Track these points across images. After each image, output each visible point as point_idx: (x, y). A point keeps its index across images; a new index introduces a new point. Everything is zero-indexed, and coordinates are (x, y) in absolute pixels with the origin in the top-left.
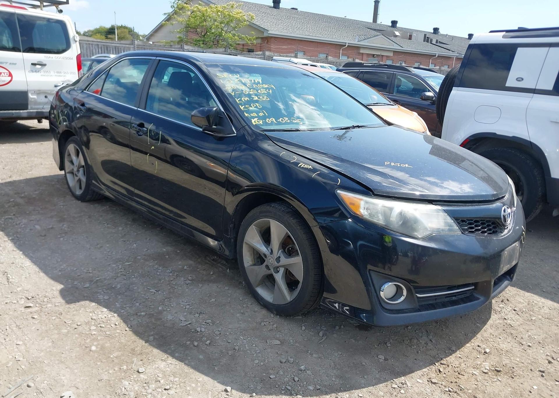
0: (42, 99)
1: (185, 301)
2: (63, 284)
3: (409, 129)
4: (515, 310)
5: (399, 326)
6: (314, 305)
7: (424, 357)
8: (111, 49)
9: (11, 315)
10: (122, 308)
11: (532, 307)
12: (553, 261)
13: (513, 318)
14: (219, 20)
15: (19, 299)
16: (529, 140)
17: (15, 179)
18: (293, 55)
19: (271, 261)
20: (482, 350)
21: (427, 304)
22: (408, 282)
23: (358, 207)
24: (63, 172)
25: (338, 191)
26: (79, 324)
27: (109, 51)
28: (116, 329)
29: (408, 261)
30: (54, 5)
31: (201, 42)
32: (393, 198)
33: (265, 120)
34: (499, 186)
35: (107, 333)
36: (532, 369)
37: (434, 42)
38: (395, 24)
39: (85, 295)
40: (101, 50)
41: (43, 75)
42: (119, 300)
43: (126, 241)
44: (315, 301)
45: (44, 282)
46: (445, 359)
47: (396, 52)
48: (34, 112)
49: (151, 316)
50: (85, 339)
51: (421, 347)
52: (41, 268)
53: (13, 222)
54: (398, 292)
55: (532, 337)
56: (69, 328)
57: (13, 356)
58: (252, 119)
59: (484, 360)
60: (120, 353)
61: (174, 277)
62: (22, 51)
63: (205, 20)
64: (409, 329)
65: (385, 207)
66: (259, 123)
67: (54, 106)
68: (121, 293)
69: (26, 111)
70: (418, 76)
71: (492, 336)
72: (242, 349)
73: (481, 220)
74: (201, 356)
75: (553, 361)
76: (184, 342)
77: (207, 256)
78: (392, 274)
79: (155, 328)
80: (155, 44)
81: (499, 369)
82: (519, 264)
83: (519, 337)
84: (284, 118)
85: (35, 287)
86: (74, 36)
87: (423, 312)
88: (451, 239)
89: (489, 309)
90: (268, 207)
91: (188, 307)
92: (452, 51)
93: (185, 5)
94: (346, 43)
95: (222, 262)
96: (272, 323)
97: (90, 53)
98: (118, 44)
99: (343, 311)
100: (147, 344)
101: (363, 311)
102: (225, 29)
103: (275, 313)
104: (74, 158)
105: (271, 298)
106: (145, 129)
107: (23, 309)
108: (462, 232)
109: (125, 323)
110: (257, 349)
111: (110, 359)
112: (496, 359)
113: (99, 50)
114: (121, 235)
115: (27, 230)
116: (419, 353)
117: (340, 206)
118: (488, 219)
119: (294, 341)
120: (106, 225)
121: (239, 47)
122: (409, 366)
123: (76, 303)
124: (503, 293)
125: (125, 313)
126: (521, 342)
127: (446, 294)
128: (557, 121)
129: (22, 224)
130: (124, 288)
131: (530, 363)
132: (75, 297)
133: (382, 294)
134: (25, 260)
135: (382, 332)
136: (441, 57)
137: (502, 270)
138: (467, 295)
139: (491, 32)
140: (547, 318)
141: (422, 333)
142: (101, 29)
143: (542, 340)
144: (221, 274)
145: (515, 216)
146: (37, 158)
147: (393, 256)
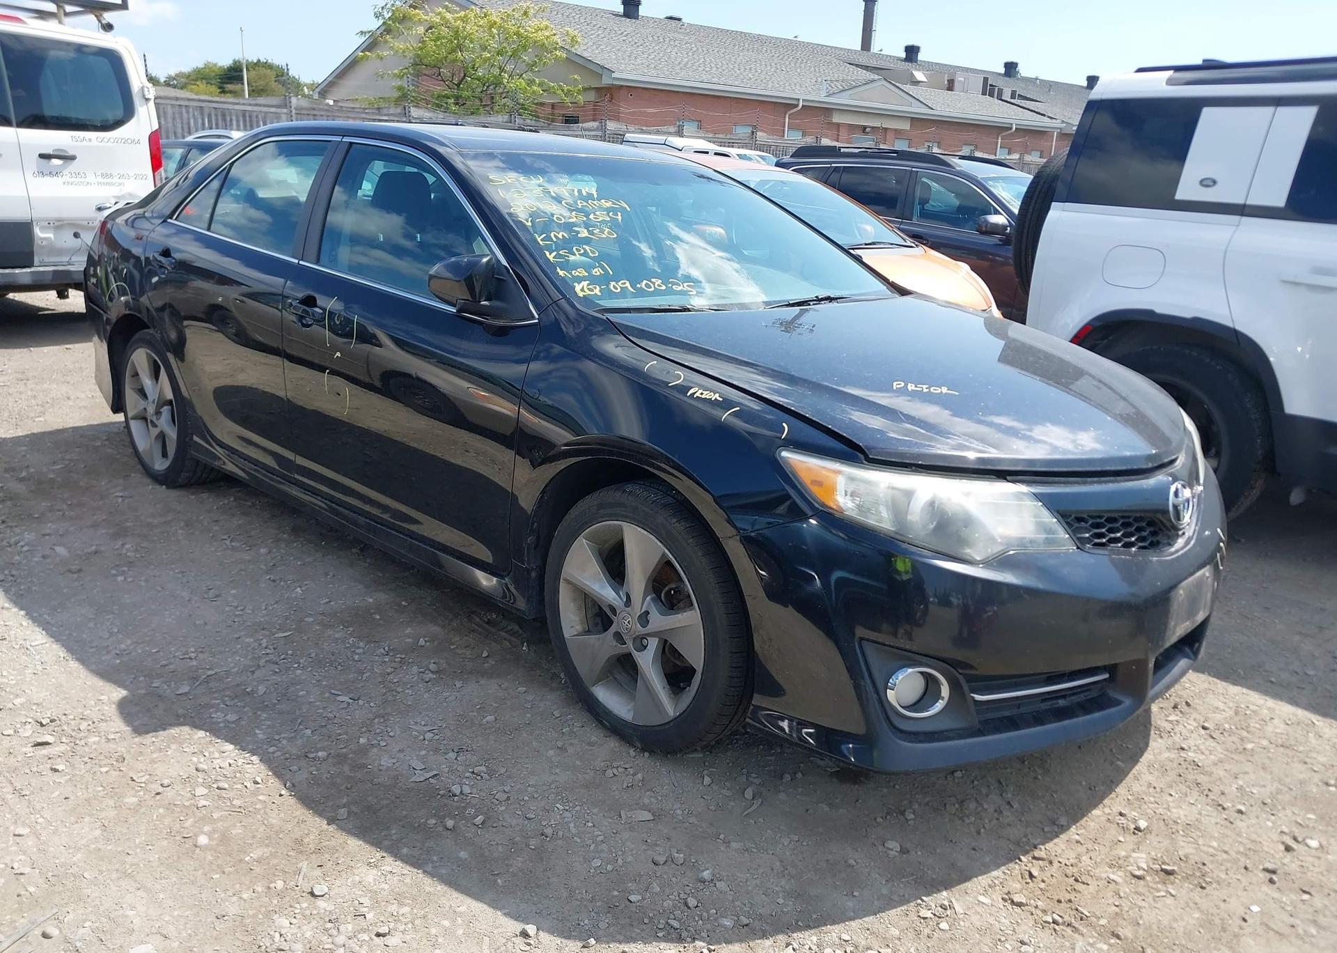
0: (67, 240)
1: (423, 723)
2: (125, 688)
3: (949, 305)
4: (1204, 728)
5: (933, 772)
6: (731, 725)
7: (993, 842)
8: (234, 118)
10: (270, 741)
11: (1246, 720)
12: (1293, 611)
13: (1202, 747)
14: (493, 47)
15: (19, 726)
16: (1230, 325)
18: (672, 129)
19: (626, 622)
20: (1130, 823)
21: (998, 718)
22: (952, 666)
23: (832, 490)
24: (120, 417)
25: (785, 454)
26: (166, 782)
27: (228, 123)
28: (255, 793)
29: (952, 615)
30: (91, 12)
31: (451, 101)
32: (914, 468)
33: (608, 284)
34: (1163, 434)
35: (234, 802)
36: (1248, 866)
37: (1007, 96)
38: (914, 54)
39: (181, 711)
40: (210, 121)
41: (68, 183)
42: (263, 722)
43: (278, 582)
44: (733, 717)
45: (80, 682)
46: (1043, 847)
47: (916, 121)
48: (48, 271)
49: (341, 759)
50: (182, 818)
51: (986, 821)
52: (70, 650)
54: (930, 691)
55: (1248, 789)
56: (142, 793)
57: (6, 864)
58: (576, 284)
59: (1135, 847)
60: (266, 851)
61: (393, 665)
62: (14, 122)
63: (460, 47)
64: (958, 778)
65: (893, 488)
66: (591, 293)
67: (96, 258)
68: (267, 706)
69: (28, 270)
70: (970, 177)
71: (1151, 790)
72: (560, 833)
73: (1123, 517)
74: (462, 853)
75: (1295, 846)
76: (422, 821)
77: (473, 612)
78: (915, 648)
79: (351, 788)
80: (340, 104)
81: (1171, 868)
82: (1212, 620)
83: (1216, 790)
84: (652, 280)
85: (57, 696)
86: (143, 87)
87: (990, 738)
88: (1052, 562)
89: (1145, 727)
90: (618, 494)
91: (429, 735)
92: (1049, 117)
93: (411, 11)
94: (799, 100)
95: (510, 628)
96: (631, 771)
97: (183, 129)
98: (250, 105)
99: (801, 739)
100: (332, 828)
101: (848, 737)
102: (509, 68)
103: (639, 745)
104: (147, 382)
105: (629, 711)
106: (317, 310)
107: (29, 749)
108: (1079, 545)
109: (279, 778)
110: (596, 833)
111: (243, 865)
112: (1162, 844)
113: (203, 120)
114: (264, 567)
115: (36, 559)
116: (983, 835)
117: (787, 488)
118: (1138, 515)
119: (686, 812)
120: (228, 542)
121: (543, 110)
122: (959, 864)
123: (158, 731)
124: (1177, 687)
125: (279, 753)
126: (1220, 803)
127: (1044, 693)
128: (1298, 280)
129: (22, 543)
130: (275, 694)
131: (1242, 853)
132: (156, 718)
133: (891, 694)
134: (33, 631)
135: (894, 787)
136: (1024, 132)
137: (1174, 633)
138: (1094, 694)
139: (1140, 70)
140: (1282, 746)
141: (988, 786)
142: (207, 70)
143: (1269, 797)
144: (508, 656)
145: (1202, 506)
146: (58, 384)
147: (915, 605)
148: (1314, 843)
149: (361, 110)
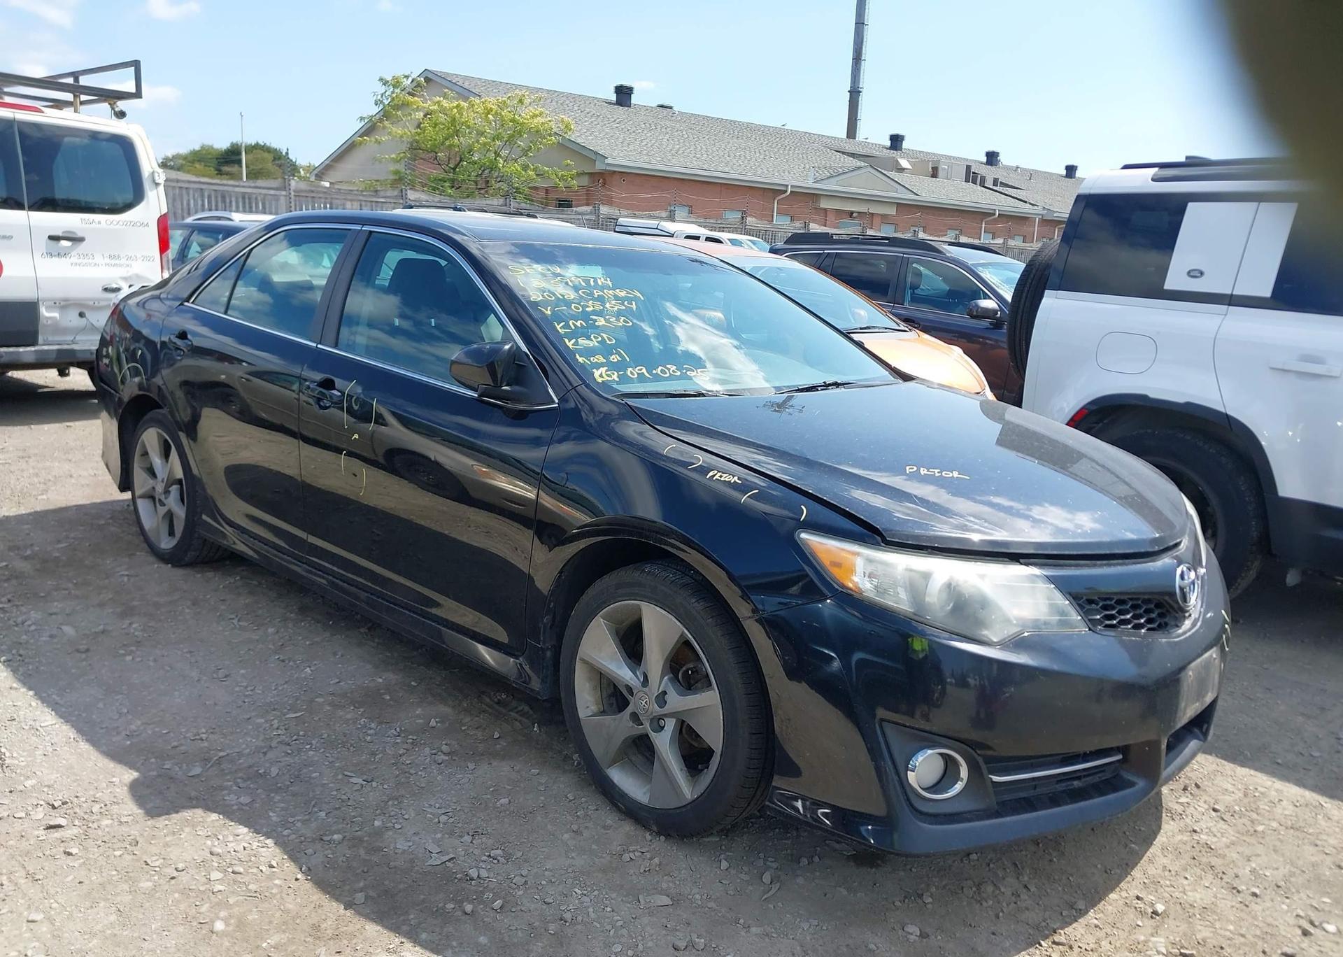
0: (72, 319)
1: (437, 805)
2: (137, 770)
3: (942, 387)
4: (1215, 810)
5: (950, 854)
6: (749, 808)
7: (1012, 926)
8: (233, 199)
9: (11, 847)
10: (285, 824)
11: (1255, 802)
12: (1295, 692)
13: (1214, 829)
14: (489, 133)
15: (30, 808)
16: (1223, 410)
17: (6, 514)
18: (664, 214)
19: (643, 703)
20: (1147, 907)
21: (1015, 800)
22: (970, 747)
23: (852, 571)
24: (127, 495)
25: (803, 536)
26: (181, 866)
27: (228, 205)
28: (271, 877)
29: (969, 696)
30: (105, 101)
31: (447, 184)
32: (929, 550)
33: (625, 370)
34: (1167, 519)
35: (250, 887)
36: (1266, 950)
37: (989, 183)
38: (899, 143)
39: (193, 794)
40: (209, 202)
41: (76, 264)
42: (277, 805)
43: (287, 662)
44: (752, 799)
45: (90, 764)
46: (1062, 932)
47: (902, 207)
48: (52, 350)
49: (356, 842)
50: (198, 903)
51: (1004, 904)
52: (80, 731)
53: (9, 619)
54: (949, 772)
55: (1261, 872)
56: (156, 878)
57: (19, 952)
58: (594, 370)
59: (1153, 931)
60: (284, 937)
61: (406, 746)
62: (26, 207)
63: (457, 133)
64: (974, 861)
65: (911, 570)
66: (610, 379)
67: (108, 338)
68: (280, 788)
69: (32, 349)
70: (960, 263)
71: (1167, 873)
72: (580, 918)
73: (1131, 599)
74: (482, 938)
75: (1312, 930)
76: (440, 905)
77: (483, 693)
78: (935, 729)
79: (367, 872)
80: (336, 187)
81: (1190, 952)
82: (1220, 703)
83: (1230, 873)
84: (668, 366)
85: (68, 777)
86: (153, 173)
87: (1008, 819)
88: (1067, 643)
89: (1157, 808)
90: (637, 574)
91: (444, 818)
92: (1030, 204)
93: (410, 98)
94: (787, 186)
95: (520, 708)
96: (648, 855)
97: (182, 209)
98: (250, 187)
99: (818, 820)
100: (349, 913)
101: (869, 818)
102: (504, 153)
103: (655, 829)
104: (157, 461)
105: (645, 793)
106: (335, 392)
107: (41, 832)
108: (1090, 626)
109: (294, 861)
110: (616, 918)
111: (260, 952)
112: (1180, 929)
113: (203, 201)
114: (272, 647)
115: (44, 639)
116: (1001, 919)
117: (806, 568)
118: (1146, 597)
119: (704, 897)
120: (235, 621)
121: (537, 194)
122: (980, 950)
123: (171, 814)
124: (1187, 769)
125: (294, 836)
126: (1235, 886)
127: (1059, 774)
128: (1286, 368)
129: (29, 623)
130: (288, 776)
131: (1259, 937)
132: (168, 801)
133: (911, 776)
134: (42, 712)
135: (911, 870)
136: (1006, 217)
137: (1184, 714)
138: (1108, 775)
139: (1126, 167)
140: (1292, 828)
141: (1004, 869)
142: (204, 152)
143: (1283, 880)
144: (520, 738)
145: (1206, 588)
146: (59, 462)
147: (933, 685)
148: (1331, 928)
149: (360, 193)
